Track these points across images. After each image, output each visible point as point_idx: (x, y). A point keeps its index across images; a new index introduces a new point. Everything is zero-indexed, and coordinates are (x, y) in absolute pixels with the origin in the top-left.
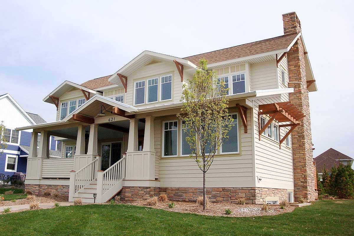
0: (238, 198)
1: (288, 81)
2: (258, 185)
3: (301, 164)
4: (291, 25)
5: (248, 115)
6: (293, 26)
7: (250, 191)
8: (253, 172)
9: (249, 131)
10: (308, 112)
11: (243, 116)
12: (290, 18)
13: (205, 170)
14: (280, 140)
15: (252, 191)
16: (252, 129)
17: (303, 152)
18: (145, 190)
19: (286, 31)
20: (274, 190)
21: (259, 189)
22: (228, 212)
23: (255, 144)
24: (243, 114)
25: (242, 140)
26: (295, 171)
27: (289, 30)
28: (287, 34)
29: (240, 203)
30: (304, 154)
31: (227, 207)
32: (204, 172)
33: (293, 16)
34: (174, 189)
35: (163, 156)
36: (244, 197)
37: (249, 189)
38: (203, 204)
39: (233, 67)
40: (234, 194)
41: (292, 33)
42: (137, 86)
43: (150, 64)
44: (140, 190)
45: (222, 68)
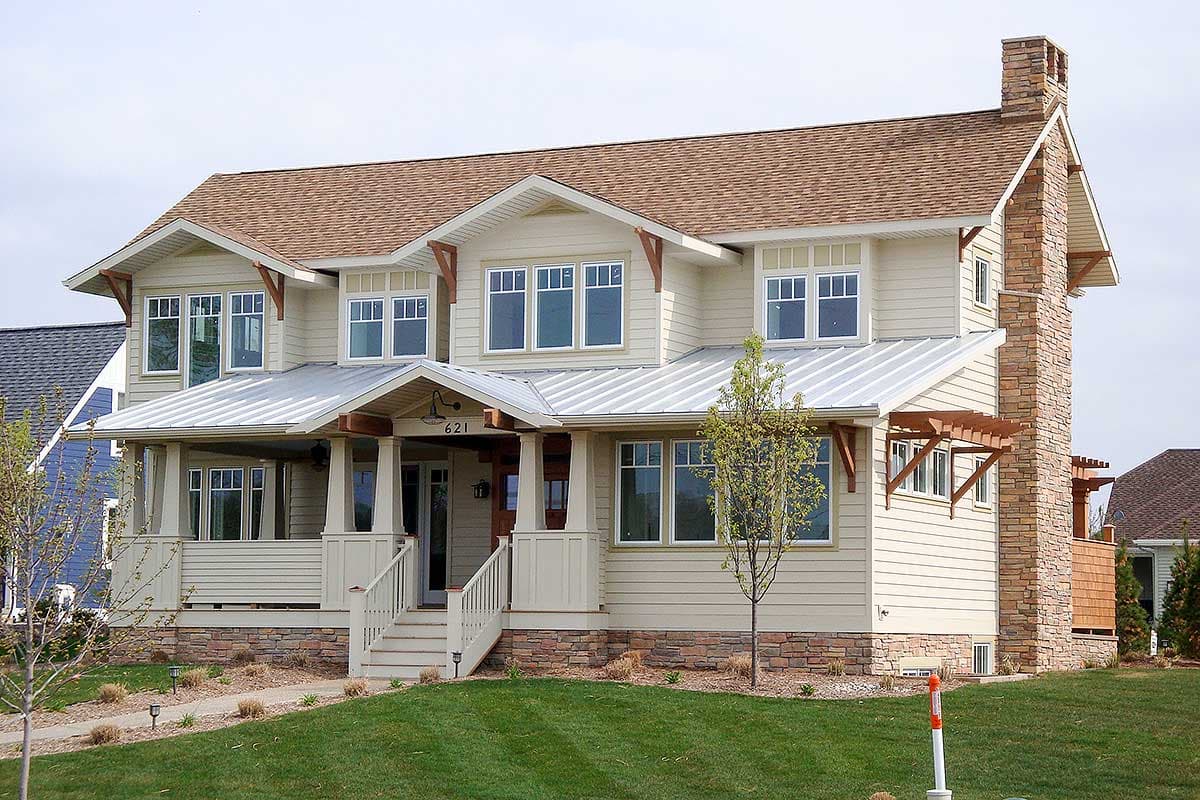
0: (827, 659)
1: (1000, 287)
2: (878, 626)
3: (1024, 556)
5: (859, 445)
7: (859, 642)
8: (866, 594)
9: (858, 488)
10: (1064, 383)
11: (847, 449)
12: (1026, 57)
13: (757, 598)
14: (952, 492)
15: (862, 641)
16: (868, 483)
17: (1029, 521)
18: (577, 639)
19: (1010, 103)
20: (926, 637)
21: (882, 637)
22: (807, 691)
23: (875, 522)
24: (845, 444)
25: (842, 511)
26: (1003, 577)
28: (1011, 114)
29: (834, 672)
30: (1033, 528)
31: (804, 681)
32: (755, 601)
33: (1037, 50)
34: (651, 634)
35: (618, 541)
36: (843, 659)
37: (856, 636)
38: (747, 673)
39: (822, 247)
40: (819, 649)
41: (1026, 113)
42: (495, 286)
43: (542, 212)
44: (560, 639)
45: (786, 247)
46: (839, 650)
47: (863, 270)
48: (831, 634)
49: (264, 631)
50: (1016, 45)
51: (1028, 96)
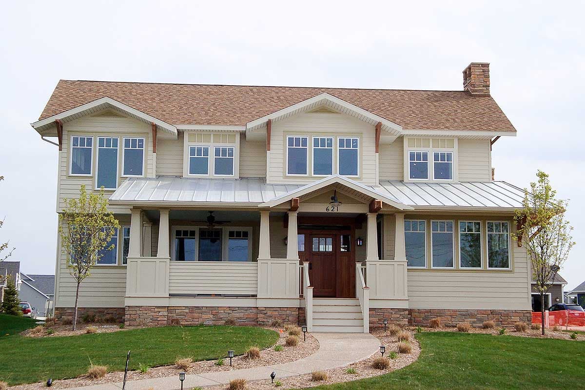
0: (511, 322)
4: (483, 81)
6: (485, 83)
8: (528, 293)
9: (523, 245)
12: (482, 71)
15: (527, 314)
19: (475, 88)
25: (515, 255)
27: (479, 88)
28: (476, 93)
33: (486, 68)
34: (423, 310)
39: (436, 140)
40: (506, 318)
41: (483, 93)
42: (291, 144)
43: (316, 112)
44: (394, 312)
45: (419, 138)
46: (516, 318)
47: (454, 151)
48: (512, 311)
49: (221, 309)
50: (478, 65)
51: (483, 86)
